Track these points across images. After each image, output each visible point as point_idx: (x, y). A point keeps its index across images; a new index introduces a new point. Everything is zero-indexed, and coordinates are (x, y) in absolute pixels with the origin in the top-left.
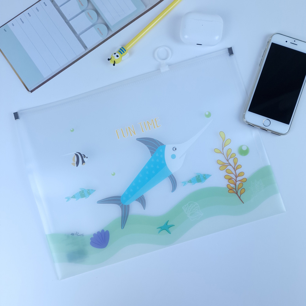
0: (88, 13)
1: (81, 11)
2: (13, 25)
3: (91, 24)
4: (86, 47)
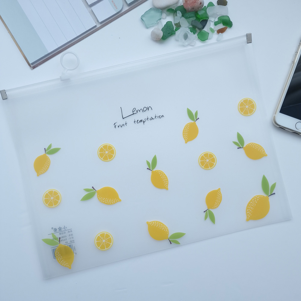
4: (98, 21)
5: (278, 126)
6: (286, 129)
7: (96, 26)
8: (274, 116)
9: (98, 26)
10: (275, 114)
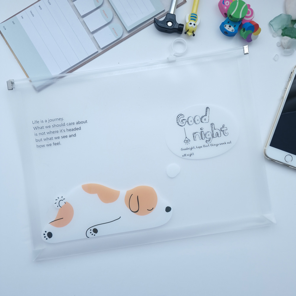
0: (103, 10)
1: (95, 7)
2: (22, 17)
4: (99, 47)
5: (269, 159)
6: (276, 162)
7: (97, 52)
8: (265, 149)
9: (100, 51)
10: (266, 147)
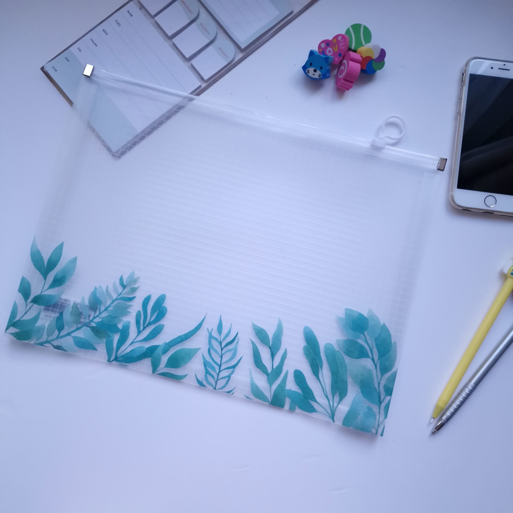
0: (201, 24)
1: (188, 21)
2: (80, 50)
3: (208, 41)
4: (202, 78)
9: (204, 85)
